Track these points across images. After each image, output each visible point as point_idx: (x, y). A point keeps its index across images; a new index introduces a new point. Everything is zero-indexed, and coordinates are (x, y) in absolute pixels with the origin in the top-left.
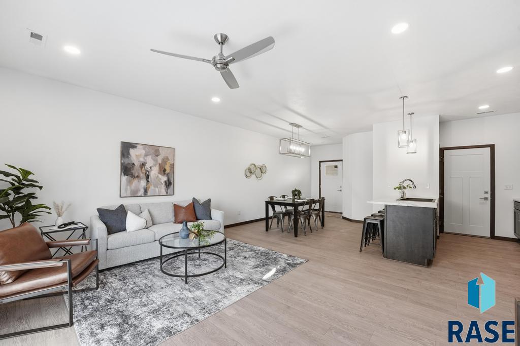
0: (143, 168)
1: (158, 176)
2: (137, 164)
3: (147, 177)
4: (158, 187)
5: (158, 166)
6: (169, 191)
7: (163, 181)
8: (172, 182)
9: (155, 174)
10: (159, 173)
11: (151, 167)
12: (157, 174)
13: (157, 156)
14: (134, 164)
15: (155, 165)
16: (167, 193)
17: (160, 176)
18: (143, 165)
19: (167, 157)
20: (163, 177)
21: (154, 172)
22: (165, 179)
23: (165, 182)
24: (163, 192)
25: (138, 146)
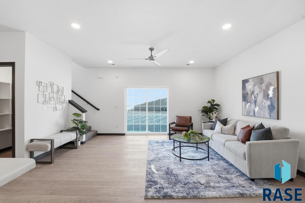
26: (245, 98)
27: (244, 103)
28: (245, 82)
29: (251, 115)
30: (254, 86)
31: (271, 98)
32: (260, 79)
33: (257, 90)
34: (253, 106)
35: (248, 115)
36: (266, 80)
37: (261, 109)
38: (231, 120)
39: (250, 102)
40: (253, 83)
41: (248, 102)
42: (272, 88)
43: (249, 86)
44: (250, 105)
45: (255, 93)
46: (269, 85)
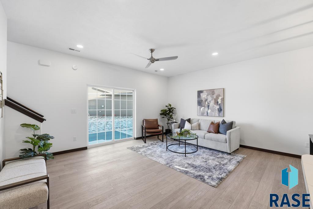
0: (206, 102)
1: (214, 106)
2: (203, 100)
3: (208, 106)
4: (214, 112)
5: (214, 100)
6: (220, 114)
7: (217, 109)
8: (222, 109)
9: (212, 105)
10: (214, 104)
11: (210, 101)
12: (213, 104)
13: (213, 95)
14: (202, 100)
15: (212, 100)
16: (219, 115)
17: (215, 106)
18: (206, 100)
19: (219, 94)
20: (216, 106)
21: (212, 103)
22: (218, 107)
23: (218, 109)
24: (217, 114)
25: (204, 91)
26: (200, 103)
27: (199, 107)
28: (200, 92)
29: (205, 115)
30: (207, 95)
31: (219, 104)
32: (212, 92)
33: (209, 98)
34: (206, 109)
35: (202, 114)
36: (217, 93)
37: (212, 111)
38: (193, 119)
39: (204, 106)
40: (206, 94)
41: (202, 106)
42: (220, 98)
43: (204, 96)
44: (204, 109)
45: (208, 100)
46: (219, 96)
